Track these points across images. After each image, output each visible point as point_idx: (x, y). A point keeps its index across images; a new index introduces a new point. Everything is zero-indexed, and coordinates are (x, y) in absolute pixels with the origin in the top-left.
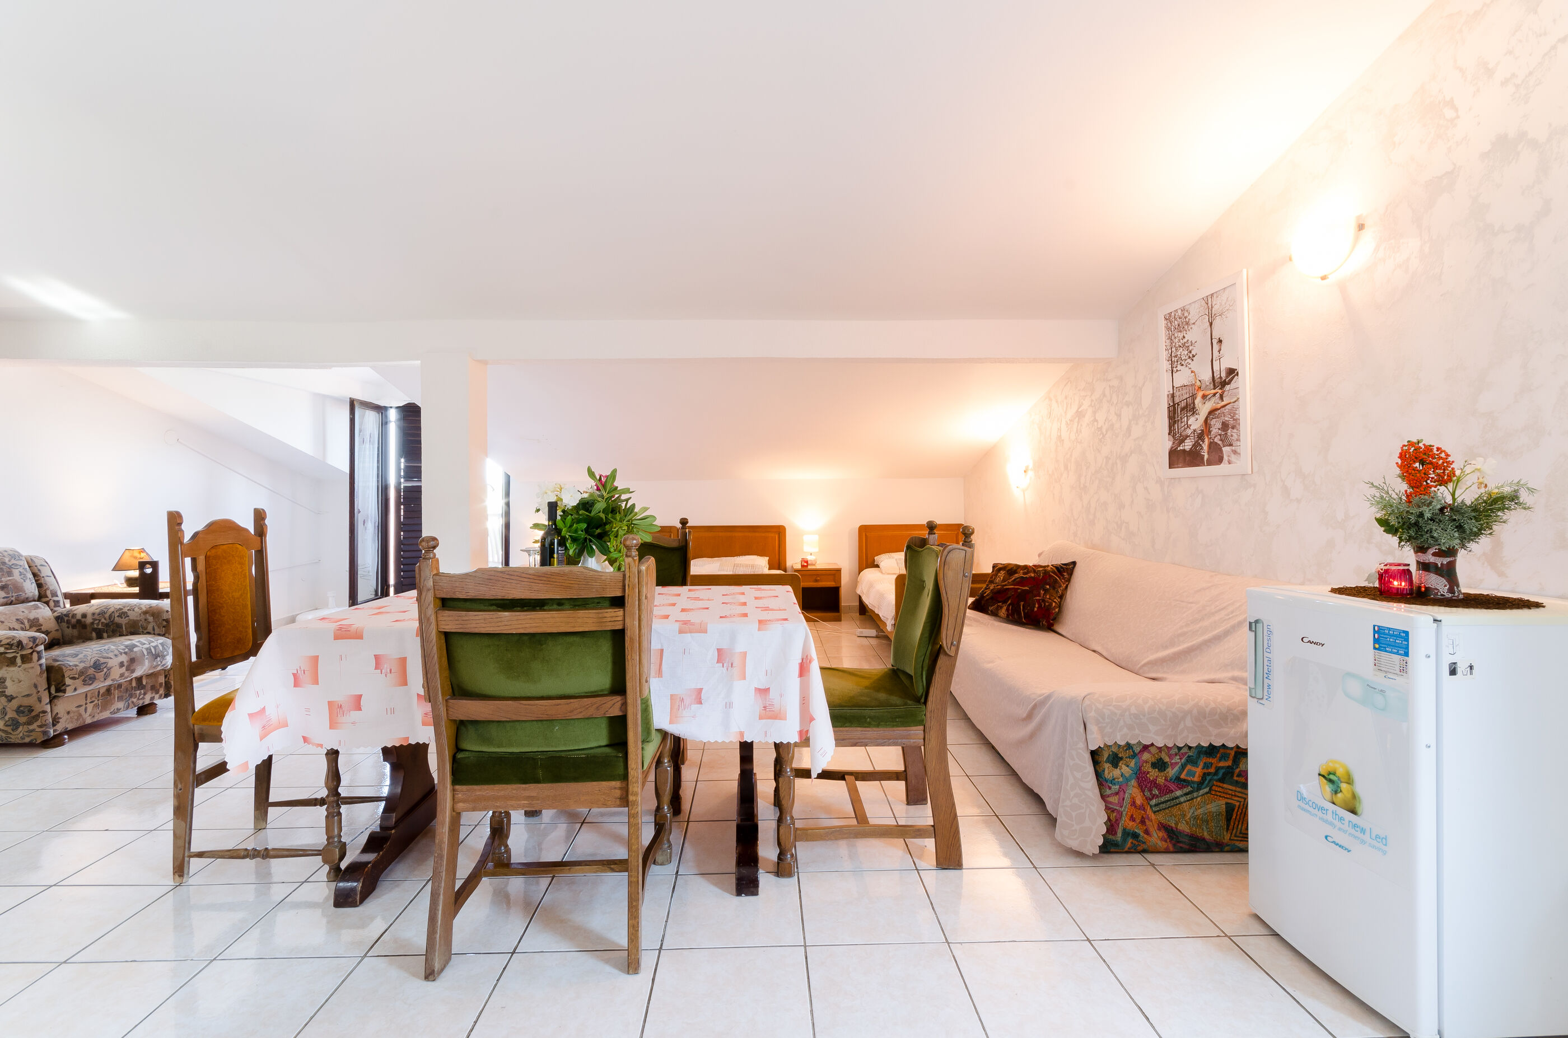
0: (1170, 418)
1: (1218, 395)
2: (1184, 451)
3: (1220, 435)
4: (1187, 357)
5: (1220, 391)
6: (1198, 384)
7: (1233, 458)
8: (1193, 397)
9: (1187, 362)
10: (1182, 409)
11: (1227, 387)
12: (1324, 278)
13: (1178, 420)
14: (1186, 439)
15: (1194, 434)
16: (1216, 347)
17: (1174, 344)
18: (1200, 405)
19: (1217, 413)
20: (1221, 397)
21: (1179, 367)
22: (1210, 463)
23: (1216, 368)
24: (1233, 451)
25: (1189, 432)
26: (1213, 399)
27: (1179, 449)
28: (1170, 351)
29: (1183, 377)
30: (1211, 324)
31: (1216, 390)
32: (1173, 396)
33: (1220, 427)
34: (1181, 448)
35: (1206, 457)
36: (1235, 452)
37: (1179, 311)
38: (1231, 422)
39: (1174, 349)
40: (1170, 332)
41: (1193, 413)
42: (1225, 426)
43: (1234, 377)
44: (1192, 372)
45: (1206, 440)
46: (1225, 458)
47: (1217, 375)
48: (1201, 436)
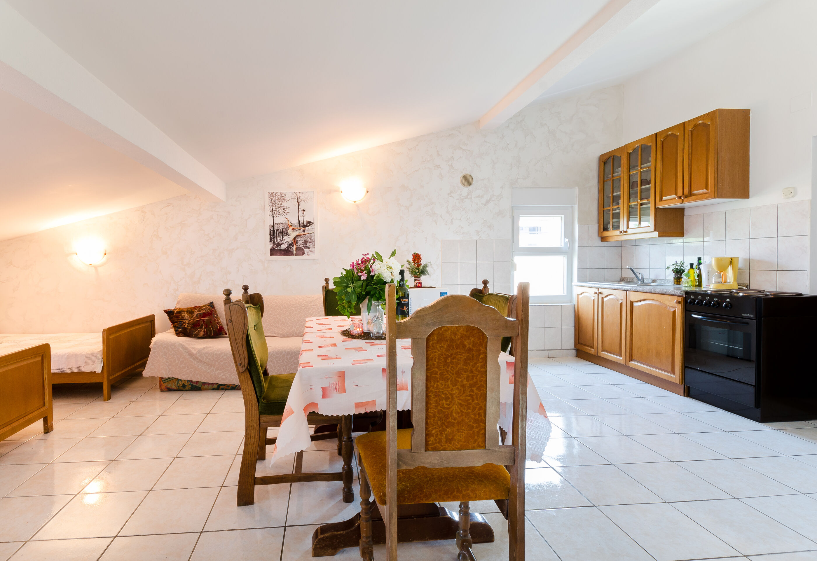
0: (271, 235)
1: (302, 230)
2: (280, 250)
3: (303, 245)
4: (283, 212)
5: (303, 229)
6: (290, 224)
7: (310, 253)
8: (287, 229)
9: (283, 214)
10: (279, 233)
11: (307, 228)
12: (355, 202)
13: (277, 237)
14: (282, 245)
15: (287, 243)
16: (301, 212)
17: (275, 206)
18: (291, 232)
19: (301, 236)
20: (304, 231)
21: (278, 215)
22: (296, 255)
23: (301, 219)
24: (310, 251)
25: (283, 242)
26: (299, 231)
27: (277, 248)
28: (272, 208)
29: (280, 220)
30: (299, 203)
31: (301, 228)
32: (273, 227)
33: (303, 241)
34: (279, 248)
35: (294, 252)
36: (311, 251)
37: (279, 194)
38: (309, 240)
39: (274, 208)
40: (272, 200)
41: (287, 235)
42: (306, 242)
43: (311, 225)
44: (286, 219)
45: (295, 246)
46: (306, 253)
47: (301, 222)
48: (292, 244)
